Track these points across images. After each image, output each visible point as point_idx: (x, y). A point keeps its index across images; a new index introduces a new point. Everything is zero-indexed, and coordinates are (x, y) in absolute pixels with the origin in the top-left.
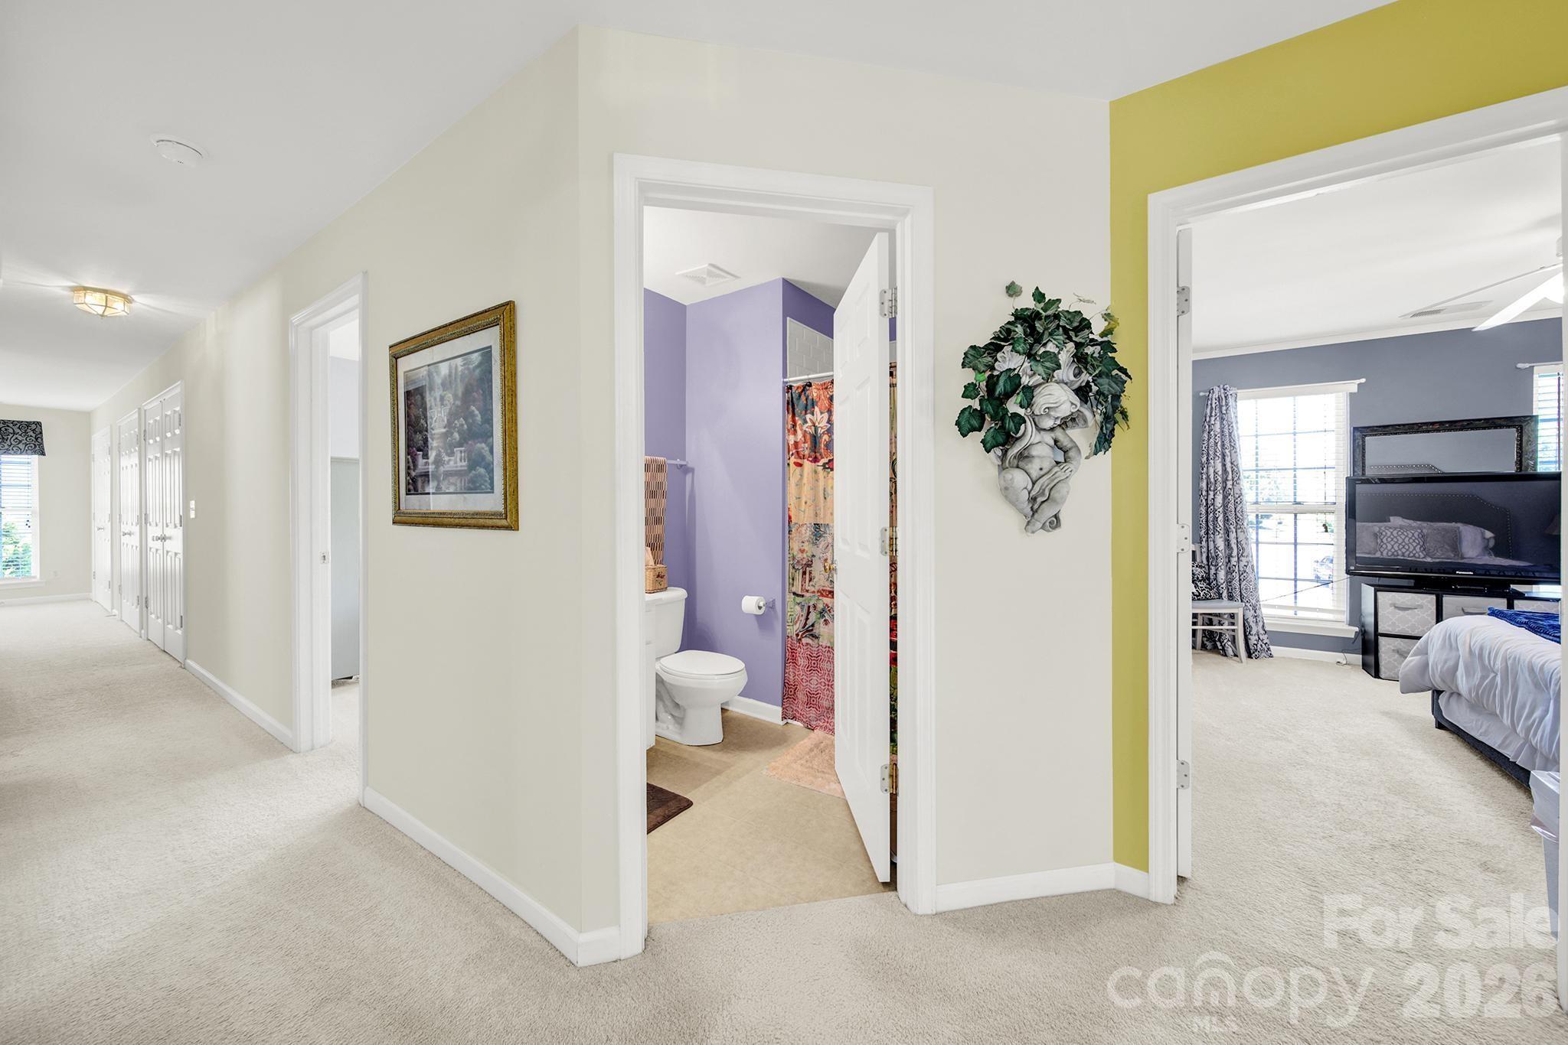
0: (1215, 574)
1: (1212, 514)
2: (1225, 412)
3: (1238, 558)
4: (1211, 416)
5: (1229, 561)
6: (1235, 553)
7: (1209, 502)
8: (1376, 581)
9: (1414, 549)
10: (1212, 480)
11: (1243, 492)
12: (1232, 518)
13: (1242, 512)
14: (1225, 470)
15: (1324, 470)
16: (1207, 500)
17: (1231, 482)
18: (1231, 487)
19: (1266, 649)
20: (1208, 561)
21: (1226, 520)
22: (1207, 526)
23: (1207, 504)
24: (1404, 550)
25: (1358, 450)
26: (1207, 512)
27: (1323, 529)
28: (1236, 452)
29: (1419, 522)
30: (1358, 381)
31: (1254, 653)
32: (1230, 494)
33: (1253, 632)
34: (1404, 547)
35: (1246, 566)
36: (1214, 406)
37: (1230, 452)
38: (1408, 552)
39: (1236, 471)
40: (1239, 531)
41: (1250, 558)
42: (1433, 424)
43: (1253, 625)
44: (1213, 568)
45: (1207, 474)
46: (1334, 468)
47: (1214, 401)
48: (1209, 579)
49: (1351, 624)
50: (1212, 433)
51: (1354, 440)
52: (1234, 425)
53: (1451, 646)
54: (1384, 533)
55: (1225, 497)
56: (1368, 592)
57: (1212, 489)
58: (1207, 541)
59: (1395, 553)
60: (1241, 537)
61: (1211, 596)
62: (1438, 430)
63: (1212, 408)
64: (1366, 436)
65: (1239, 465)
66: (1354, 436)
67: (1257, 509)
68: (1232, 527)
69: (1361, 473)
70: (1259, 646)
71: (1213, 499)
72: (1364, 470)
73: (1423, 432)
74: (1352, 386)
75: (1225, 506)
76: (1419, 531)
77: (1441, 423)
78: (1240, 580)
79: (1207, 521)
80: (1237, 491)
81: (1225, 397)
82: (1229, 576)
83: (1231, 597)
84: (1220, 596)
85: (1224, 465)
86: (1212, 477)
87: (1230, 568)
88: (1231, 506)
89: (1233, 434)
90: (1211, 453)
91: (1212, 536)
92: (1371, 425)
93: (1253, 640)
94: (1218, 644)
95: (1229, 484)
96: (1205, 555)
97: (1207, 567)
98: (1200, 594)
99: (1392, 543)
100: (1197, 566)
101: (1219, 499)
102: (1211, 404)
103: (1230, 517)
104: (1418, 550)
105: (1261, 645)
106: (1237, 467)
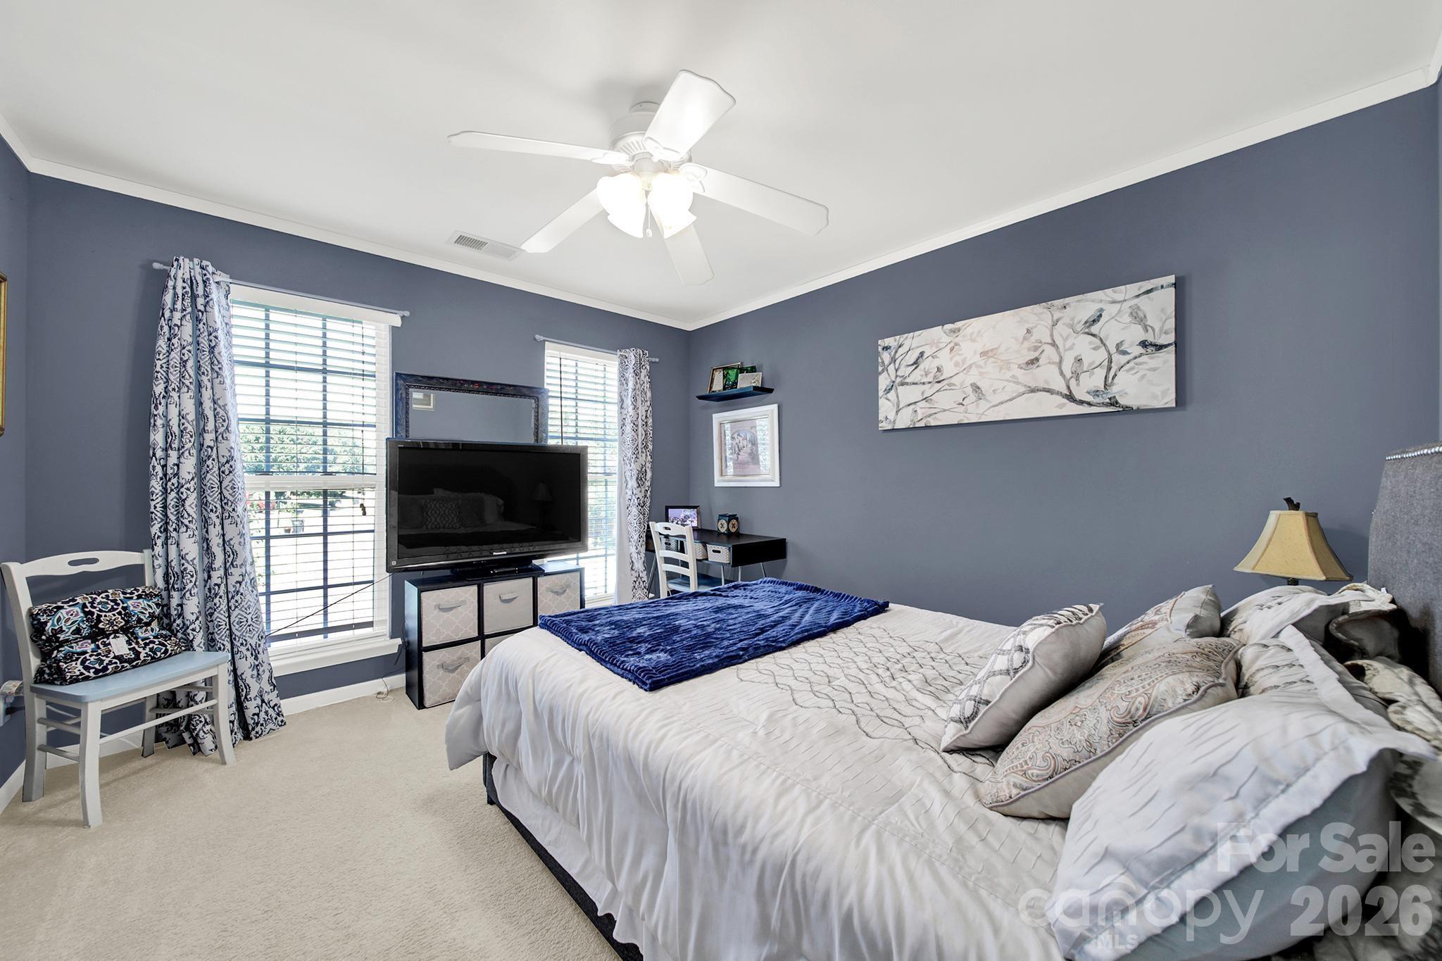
0: (181, 605)
1: (173, 494)
2: (202, 308)
3: (226, 569)
4: (173, 310)
5: (209, 577)
6: (219, 562)
7: (170, 471)
8: (420, 575)
9: (453, 520)
10: (176, 429)
11: (236, 455)
12: (213, 499)
13: (233, 488)
14: (201, 415)
15: (362, 428)
16: (164, 466)
17: (213, 436)
18: (212, 444)
19: (274, 715)
20: (167, 582)
21: (203, 504)
22: (166, 515)
23: (165, 475)
24: (444, 522)
25: (401, 405)
26: (165, 489)
27: (361, 512)
28: (222, 383)
29: (456, 494)
30: (402, 313)
31: (253, 729)
32: (209, 457)
33: (252, 694)
34: (444, 518)
35: (240, 583)
36: (179, 292)
37: (211, 381)
38: (447, 524)
39: (222, 419)
40: (226, 522)
41: (248, 568)
42: (473, 382)
43: (250, 681)
44: (175, 594)
45: (166, 417)
46: (375, 426)
47: (180, 284)
48: (168, 615)
49: (393, 636)
50: (175, 341)
51: (397, 390)
52: (220, 334)
53: (508, 694)
54: (429, 505)
55: (201, 462)
56: (411, 591)
57: (175, 445)
58: (165, 544)
59: (438, 526)
60: (231, 531)
61: (166, 651)
62: (478, 392)
63: (175, 294)
64: (409, 386)
65: (229, 407)
66: (397, 384)
67: (268, 484)
68: (213, 515)
69: (404, 435)
70: (262, 715)
71: (178, 466)
72: (407, 431)
73: (464, 391)
74: (396, 320)
75: (201, 474)
76: (456, 502)
77: (480, 383)
78: (229, 608)
79: (165, 507)
80: (223, 451)
81: (204, 282)
82: (209, 605)
83: (211, 644)
84: (189, 646)
85: (199, 404)
86: (174, 423)
87: (210, 590)
88: (212, 478)
89: (216, 351)
90: (172, 378)
91: (174, 534)
92: (416, 374)
93: (251, 707)
94: (186, 736)
95: (209, 439)
96: (160, 573)
97: (164, 594)
98: (137, 654)
99: (436, 515)
100: (139, 597)
101: (189, 465)
102: (174, 288)
103: (209, 499)
104: (455, 521)
105: (266, 712)
106: (225, 410)
